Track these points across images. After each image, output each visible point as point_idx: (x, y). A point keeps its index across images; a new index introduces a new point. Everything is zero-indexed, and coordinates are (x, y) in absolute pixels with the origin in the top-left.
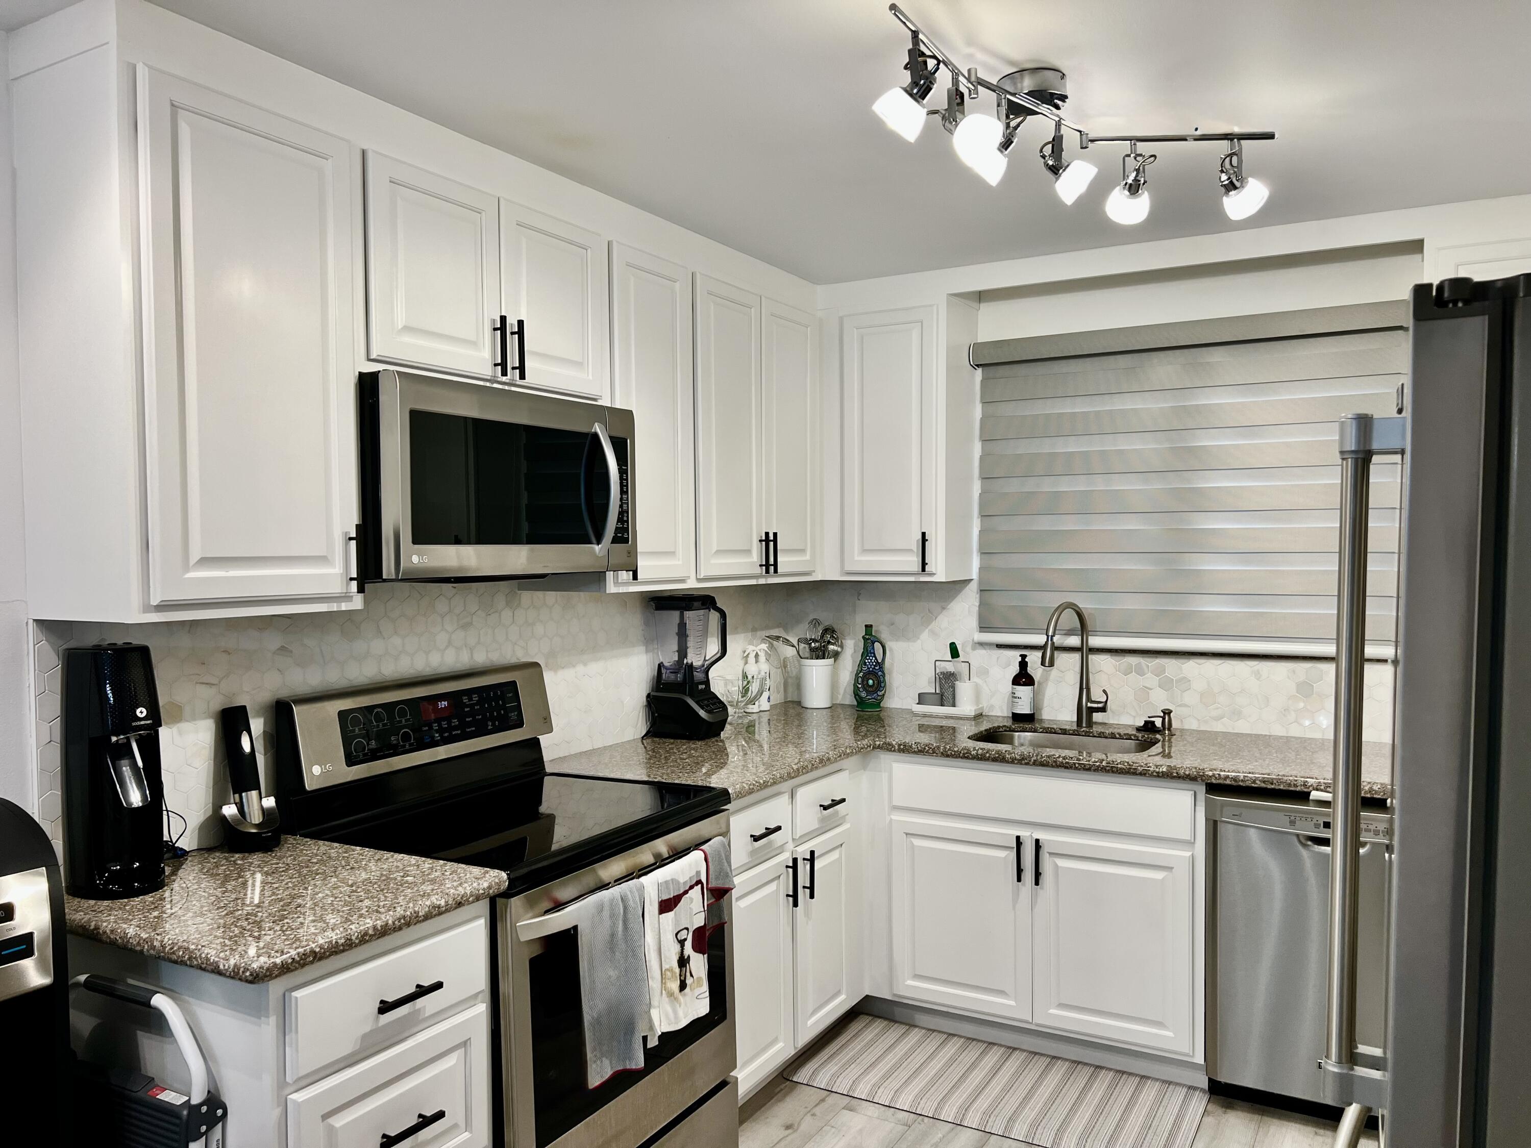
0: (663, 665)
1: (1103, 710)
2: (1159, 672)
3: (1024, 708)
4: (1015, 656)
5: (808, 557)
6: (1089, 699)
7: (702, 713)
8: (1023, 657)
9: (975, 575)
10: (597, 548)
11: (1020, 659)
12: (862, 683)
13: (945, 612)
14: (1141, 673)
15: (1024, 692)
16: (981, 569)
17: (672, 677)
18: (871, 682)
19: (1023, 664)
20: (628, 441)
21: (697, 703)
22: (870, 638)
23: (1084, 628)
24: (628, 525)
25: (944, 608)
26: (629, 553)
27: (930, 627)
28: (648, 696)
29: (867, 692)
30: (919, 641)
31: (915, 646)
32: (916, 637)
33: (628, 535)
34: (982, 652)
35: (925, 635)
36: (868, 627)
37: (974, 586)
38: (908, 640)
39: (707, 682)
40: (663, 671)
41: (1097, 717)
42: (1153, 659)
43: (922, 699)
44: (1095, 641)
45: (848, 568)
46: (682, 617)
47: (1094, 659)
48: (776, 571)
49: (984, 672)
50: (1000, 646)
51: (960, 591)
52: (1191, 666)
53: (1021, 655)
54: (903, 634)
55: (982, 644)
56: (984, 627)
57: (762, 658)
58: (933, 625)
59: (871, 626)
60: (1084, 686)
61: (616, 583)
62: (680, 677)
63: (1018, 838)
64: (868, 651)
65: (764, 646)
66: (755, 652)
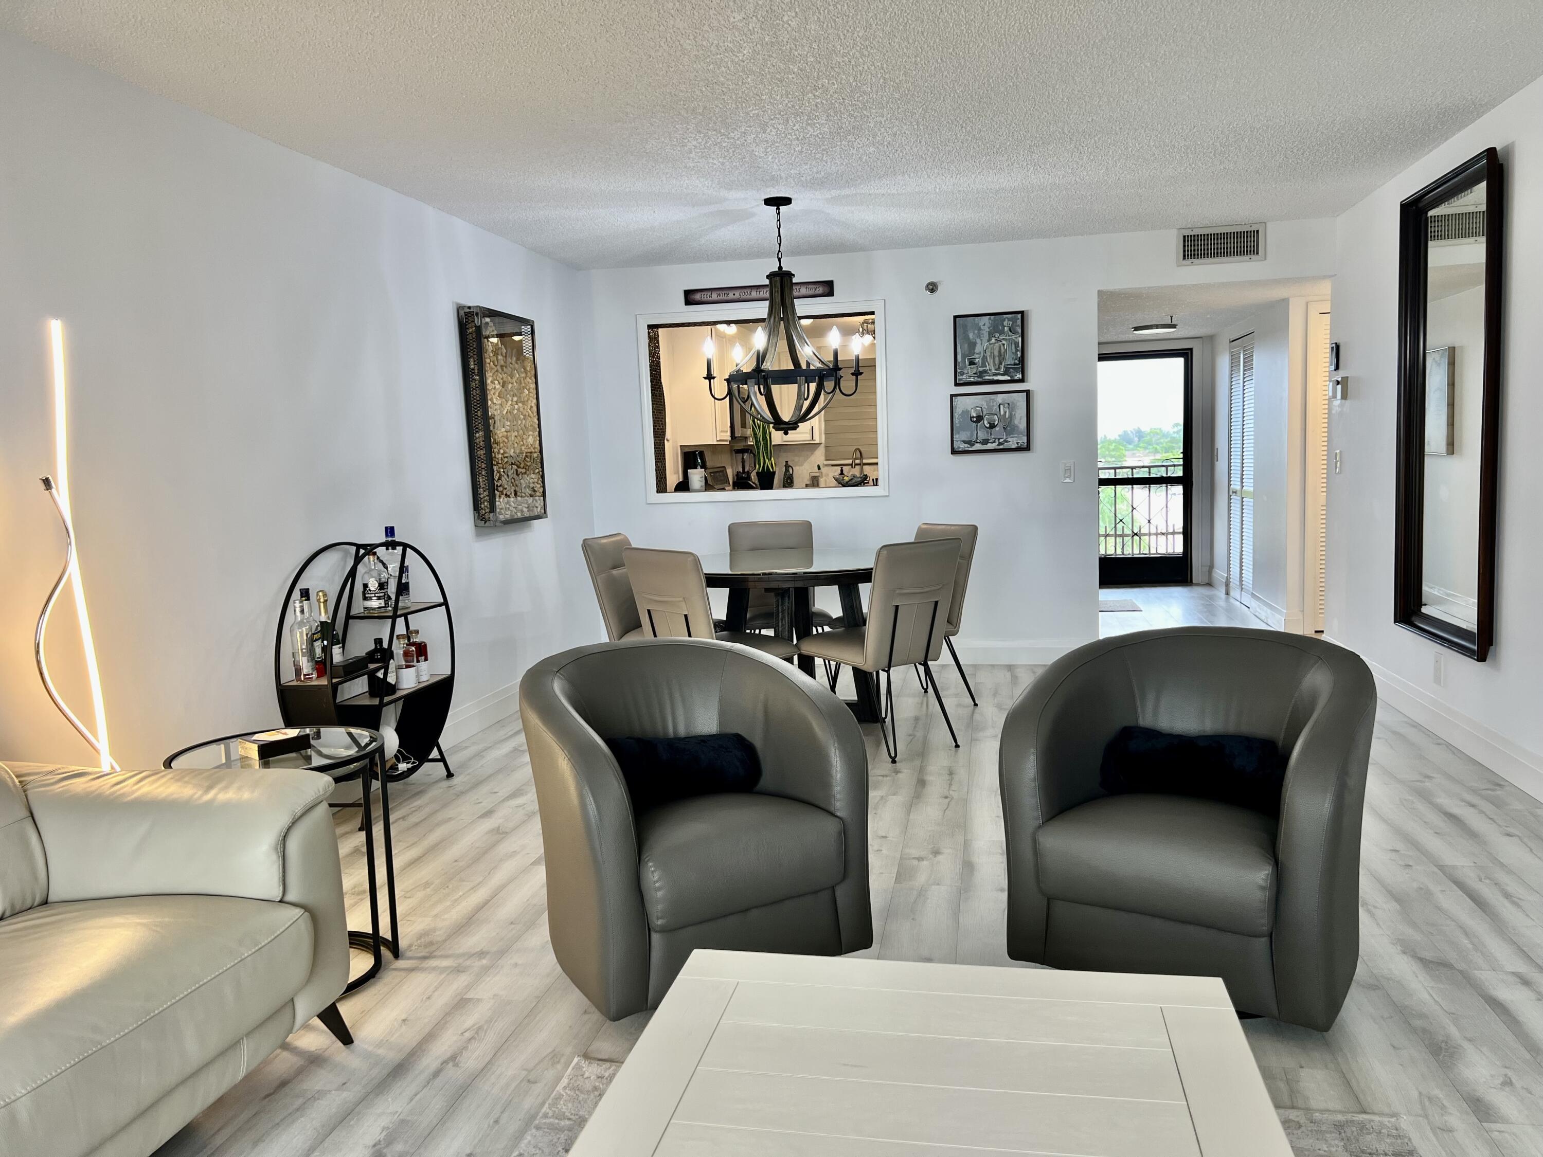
8: (842, 468)
9: (823, 441)
16: (826, 438)
22: (787, 466)
23: (861, 457)
25: (812, 454)
36: (787, 462)
50: (833, 465)
51: (817, 448)
55: (826, 465)
56: (827, 460)
64: (787, 470)
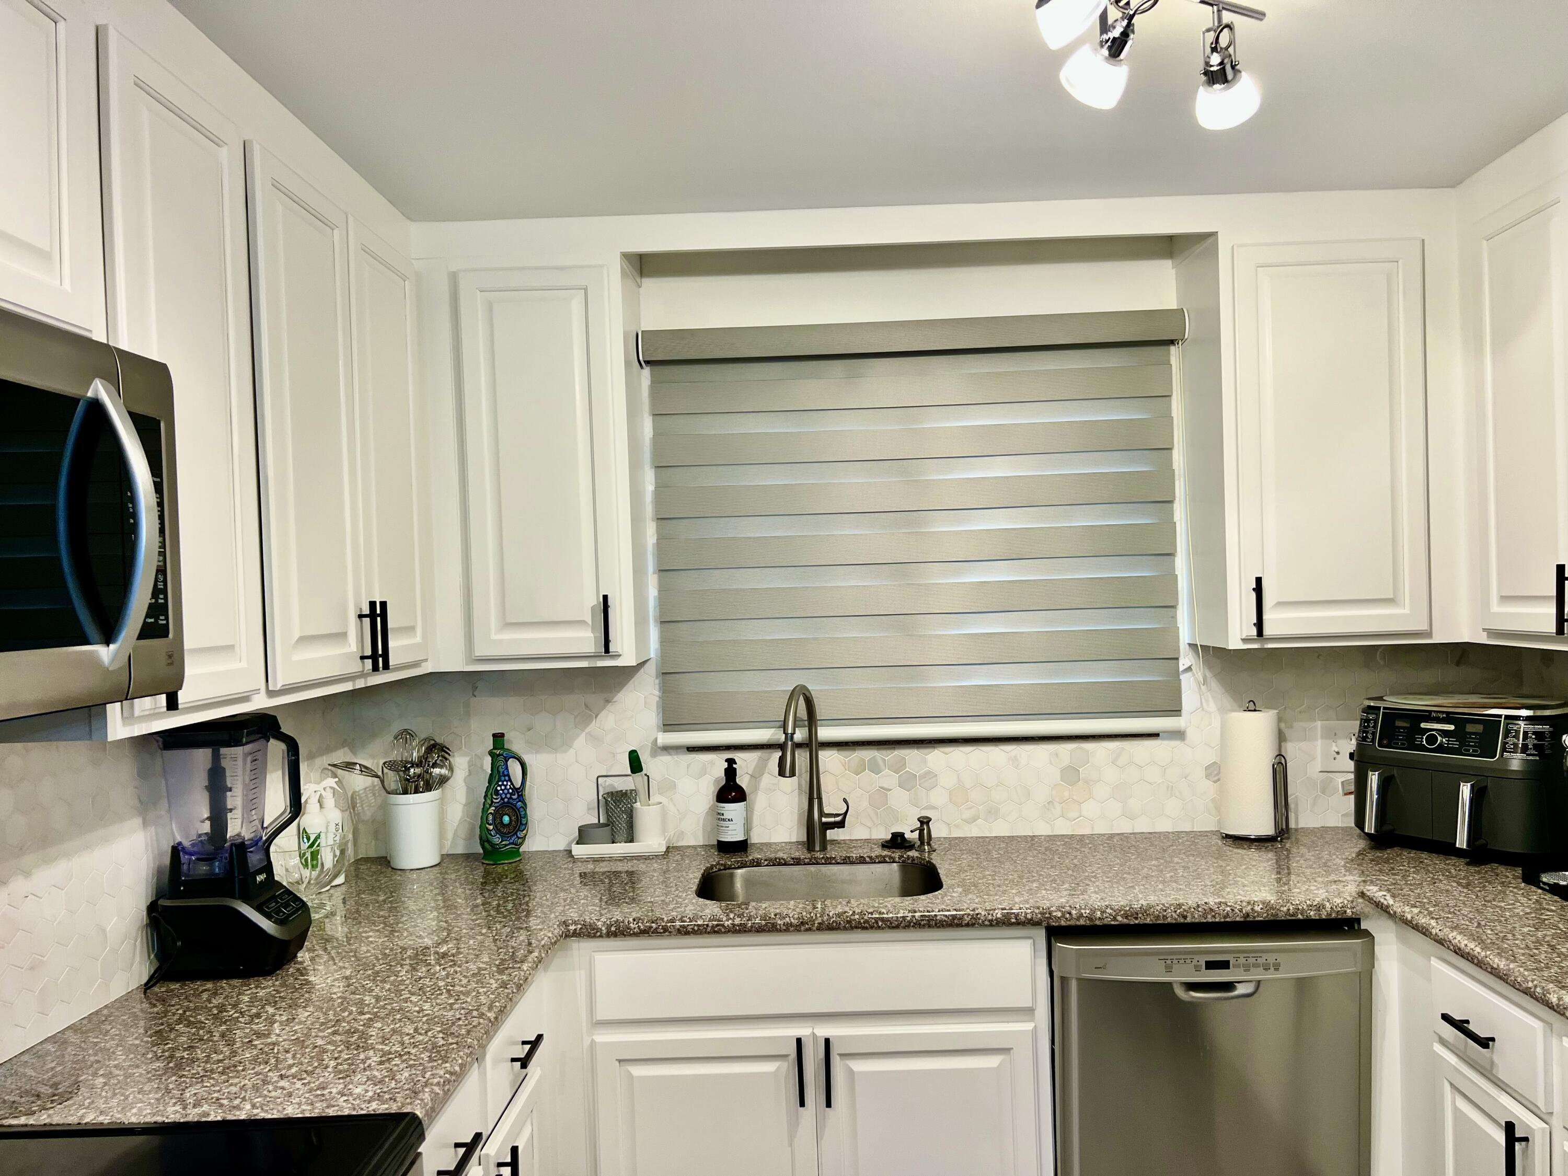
0: (183, 848)
1: (841, 825)
2: (898, 767)
3: (734, 834)
4: (718, 762)
5: (418, 639)
6: (822, 814)
7: (265, 924)
8: (731, 762)
9: (653, 655)
10: (105, 653)
11: (726, 765)
12: (494, 823)
13: (609, 706)
14: (876, 769)
15: (733, 810)
16: (660, 646)
17: (203, 868)
18: (506, 819)
19: (731, 772)
20: (162, 425)
21: (259, 909)
22: (502, 753)
23: (812, 719)
24: (166, 598)
25: (608, 701)
26: (170, 657)
27: (588, 730)
28: (152, 908)
29: (504, 836)
30: (572, 751)
31: (565, 758)
32: (566, 745)
33: (167, 619)
34: (666, 759)
35: (581, 741)
36: (498, 738)
37: (651, 668)
38: (555, 750)
39: (268, 868)
40: (184, 858)
41: (831, 834)
42: (889, 752)
43: (584, 835)
44: (824, 733)
45: (481, 650)
46: (216, 758)
47: (827, 758)
48: (386, 666)
49: (670, 786)
50: (692, 749)
52: (936, 756)
53: (727, 760)
54: (547, 743)
55: (667, 749)
56: (668, 726)
57: (330, 801)
58: (593, 727)
59: (502, 735)
60: (814, 793)
61: (129, 718)
62: (217, 867)
63: (799, 1041)
64: (499, 774)
65: (331, 782)
66: (318, 794)
